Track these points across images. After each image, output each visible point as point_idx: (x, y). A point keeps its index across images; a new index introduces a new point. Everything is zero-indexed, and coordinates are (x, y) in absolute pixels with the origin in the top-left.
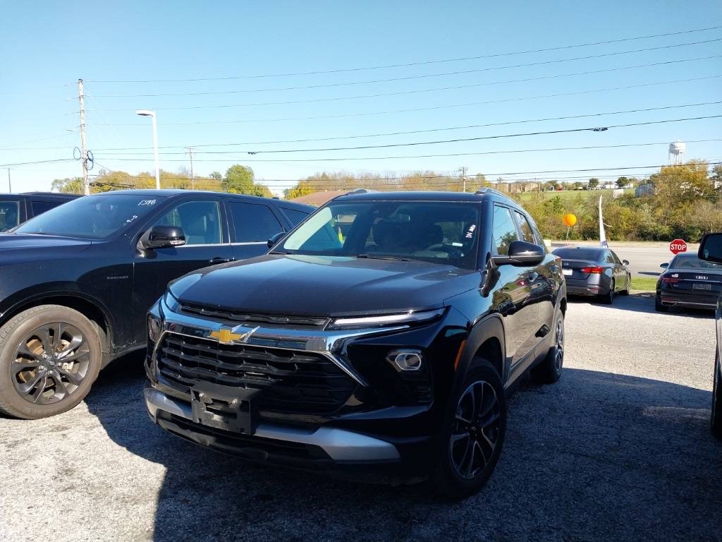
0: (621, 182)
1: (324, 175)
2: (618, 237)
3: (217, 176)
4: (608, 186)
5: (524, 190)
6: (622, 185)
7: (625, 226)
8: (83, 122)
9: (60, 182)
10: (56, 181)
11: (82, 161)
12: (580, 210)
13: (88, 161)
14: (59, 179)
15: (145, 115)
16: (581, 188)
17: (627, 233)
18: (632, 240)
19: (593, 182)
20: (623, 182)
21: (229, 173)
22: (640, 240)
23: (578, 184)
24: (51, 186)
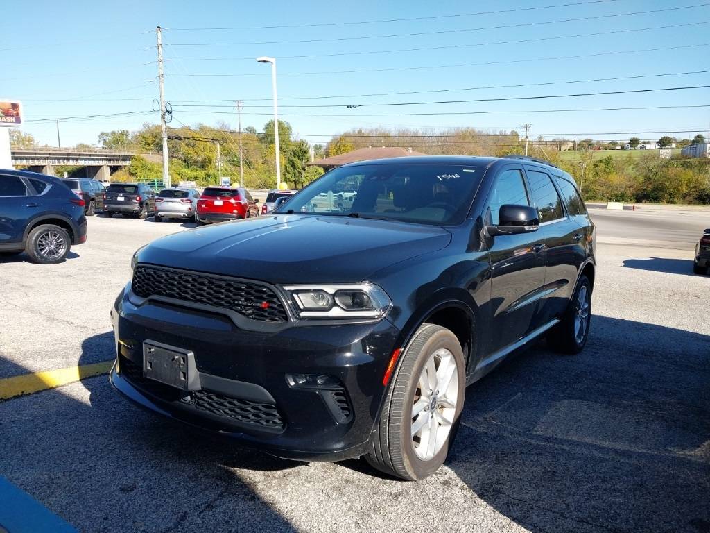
0: (663, 143)
1: (360, 131)
2: (675, 200)
3: (251, 131)
4: (647, 146)
5: (560, 149)
6: (665, 146)
7: (684, 189)
8: (162, 72)
9: (107, 135)
10: (103, 134)
11: (161, 113)
12: (630, 171)
13: (167, 114)
14: (105, 132)
15: (265, 62)
16: (619, 148)
17: (685, 196)
18: (690, 203)
19: (634, 142)
20: (666, 142)
21: (267, 128)
22: (699, 204)
23: (614, 144)
24: (98, 139)
